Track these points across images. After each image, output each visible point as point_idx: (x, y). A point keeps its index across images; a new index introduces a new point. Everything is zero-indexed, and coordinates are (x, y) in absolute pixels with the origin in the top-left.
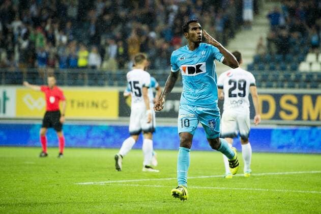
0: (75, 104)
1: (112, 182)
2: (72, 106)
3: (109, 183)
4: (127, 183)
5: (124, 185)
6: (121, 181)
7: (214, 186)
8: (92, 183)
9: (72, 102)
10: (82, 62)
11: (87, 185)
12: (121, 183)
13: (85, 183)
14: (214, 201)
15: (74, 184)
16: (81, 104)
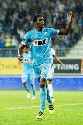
0: (5, 67)
1: (25, 107)
2: (3, 68)
3: (24, 108)
4: (33, 108)
5: (31, 109)
6: (30, 107)
7: (79, 109)
8: (15, 108)
9: (3, 65)
10: (8, 45)
11: (12, 109)
12: (30, 108)
13: (11, 108)
14: (80, 117)
15: (6, 109)
16: (8, 67)
